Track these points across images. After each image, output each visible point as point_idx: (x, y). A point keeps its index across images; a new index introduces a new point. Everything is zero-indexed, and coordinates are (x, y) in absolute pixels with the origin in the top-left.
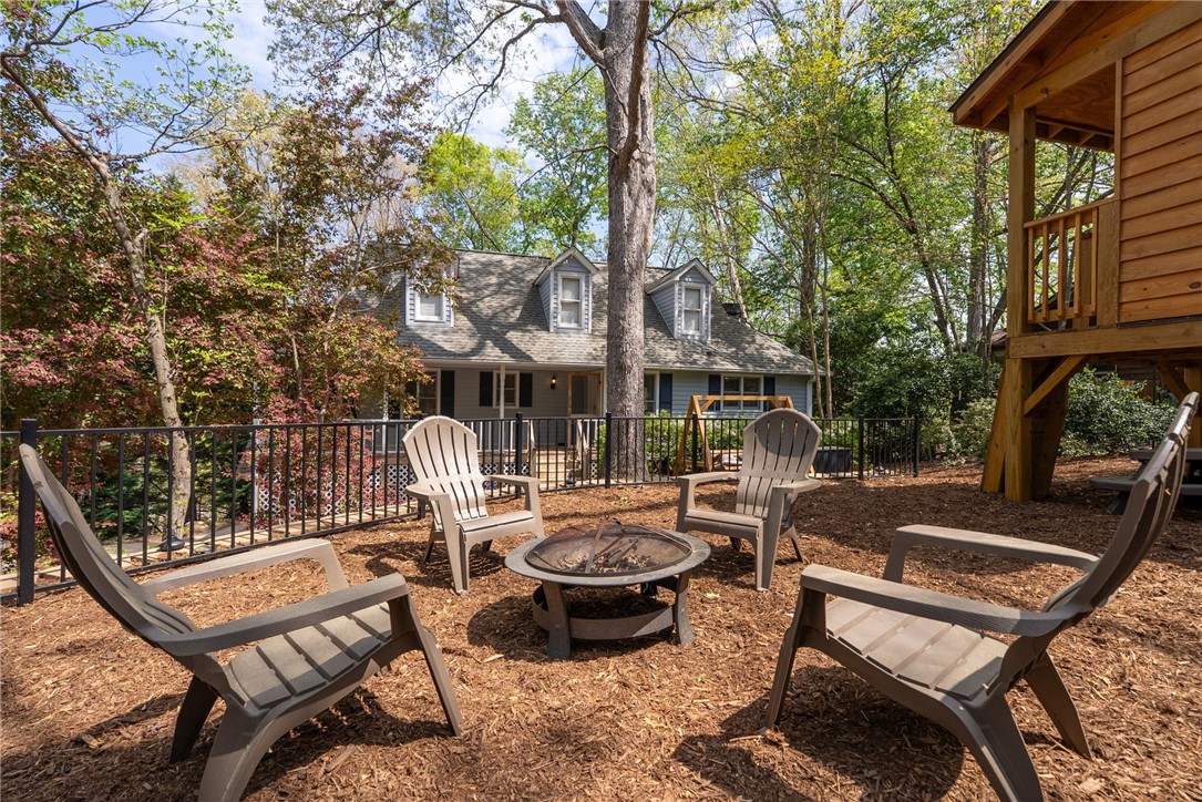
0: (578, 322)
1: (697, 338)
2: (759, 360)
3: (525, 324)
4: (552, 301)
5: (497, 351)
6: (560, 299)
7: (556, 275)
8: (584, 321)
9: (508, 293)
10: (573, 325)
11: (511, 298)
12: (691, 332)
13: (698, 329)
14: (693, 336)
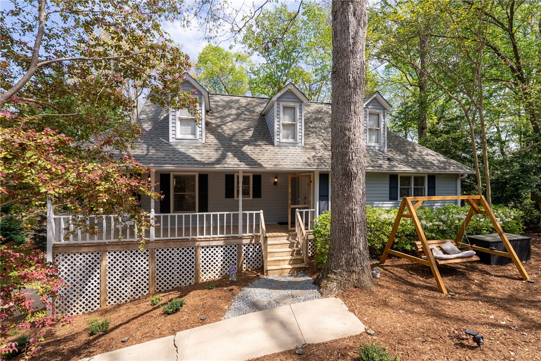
0: (294, 138)
1: (377, 148)
2: (422, 163)
3: (256, 141)
4: (276, 123)
5: (236, 161)
6: (282, 122)
7: (278, 104)
8: (299, 137)
9: (244, 120)
10: (291, 140)
11: (246, 123)
12: (373, 144)
13: (377, 142)
14: (375, 147)
